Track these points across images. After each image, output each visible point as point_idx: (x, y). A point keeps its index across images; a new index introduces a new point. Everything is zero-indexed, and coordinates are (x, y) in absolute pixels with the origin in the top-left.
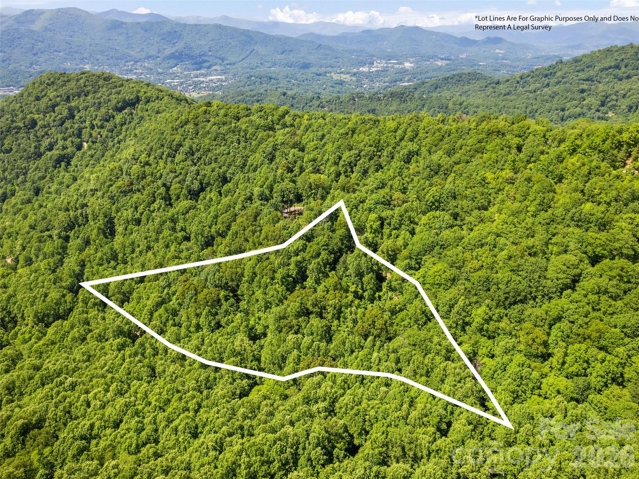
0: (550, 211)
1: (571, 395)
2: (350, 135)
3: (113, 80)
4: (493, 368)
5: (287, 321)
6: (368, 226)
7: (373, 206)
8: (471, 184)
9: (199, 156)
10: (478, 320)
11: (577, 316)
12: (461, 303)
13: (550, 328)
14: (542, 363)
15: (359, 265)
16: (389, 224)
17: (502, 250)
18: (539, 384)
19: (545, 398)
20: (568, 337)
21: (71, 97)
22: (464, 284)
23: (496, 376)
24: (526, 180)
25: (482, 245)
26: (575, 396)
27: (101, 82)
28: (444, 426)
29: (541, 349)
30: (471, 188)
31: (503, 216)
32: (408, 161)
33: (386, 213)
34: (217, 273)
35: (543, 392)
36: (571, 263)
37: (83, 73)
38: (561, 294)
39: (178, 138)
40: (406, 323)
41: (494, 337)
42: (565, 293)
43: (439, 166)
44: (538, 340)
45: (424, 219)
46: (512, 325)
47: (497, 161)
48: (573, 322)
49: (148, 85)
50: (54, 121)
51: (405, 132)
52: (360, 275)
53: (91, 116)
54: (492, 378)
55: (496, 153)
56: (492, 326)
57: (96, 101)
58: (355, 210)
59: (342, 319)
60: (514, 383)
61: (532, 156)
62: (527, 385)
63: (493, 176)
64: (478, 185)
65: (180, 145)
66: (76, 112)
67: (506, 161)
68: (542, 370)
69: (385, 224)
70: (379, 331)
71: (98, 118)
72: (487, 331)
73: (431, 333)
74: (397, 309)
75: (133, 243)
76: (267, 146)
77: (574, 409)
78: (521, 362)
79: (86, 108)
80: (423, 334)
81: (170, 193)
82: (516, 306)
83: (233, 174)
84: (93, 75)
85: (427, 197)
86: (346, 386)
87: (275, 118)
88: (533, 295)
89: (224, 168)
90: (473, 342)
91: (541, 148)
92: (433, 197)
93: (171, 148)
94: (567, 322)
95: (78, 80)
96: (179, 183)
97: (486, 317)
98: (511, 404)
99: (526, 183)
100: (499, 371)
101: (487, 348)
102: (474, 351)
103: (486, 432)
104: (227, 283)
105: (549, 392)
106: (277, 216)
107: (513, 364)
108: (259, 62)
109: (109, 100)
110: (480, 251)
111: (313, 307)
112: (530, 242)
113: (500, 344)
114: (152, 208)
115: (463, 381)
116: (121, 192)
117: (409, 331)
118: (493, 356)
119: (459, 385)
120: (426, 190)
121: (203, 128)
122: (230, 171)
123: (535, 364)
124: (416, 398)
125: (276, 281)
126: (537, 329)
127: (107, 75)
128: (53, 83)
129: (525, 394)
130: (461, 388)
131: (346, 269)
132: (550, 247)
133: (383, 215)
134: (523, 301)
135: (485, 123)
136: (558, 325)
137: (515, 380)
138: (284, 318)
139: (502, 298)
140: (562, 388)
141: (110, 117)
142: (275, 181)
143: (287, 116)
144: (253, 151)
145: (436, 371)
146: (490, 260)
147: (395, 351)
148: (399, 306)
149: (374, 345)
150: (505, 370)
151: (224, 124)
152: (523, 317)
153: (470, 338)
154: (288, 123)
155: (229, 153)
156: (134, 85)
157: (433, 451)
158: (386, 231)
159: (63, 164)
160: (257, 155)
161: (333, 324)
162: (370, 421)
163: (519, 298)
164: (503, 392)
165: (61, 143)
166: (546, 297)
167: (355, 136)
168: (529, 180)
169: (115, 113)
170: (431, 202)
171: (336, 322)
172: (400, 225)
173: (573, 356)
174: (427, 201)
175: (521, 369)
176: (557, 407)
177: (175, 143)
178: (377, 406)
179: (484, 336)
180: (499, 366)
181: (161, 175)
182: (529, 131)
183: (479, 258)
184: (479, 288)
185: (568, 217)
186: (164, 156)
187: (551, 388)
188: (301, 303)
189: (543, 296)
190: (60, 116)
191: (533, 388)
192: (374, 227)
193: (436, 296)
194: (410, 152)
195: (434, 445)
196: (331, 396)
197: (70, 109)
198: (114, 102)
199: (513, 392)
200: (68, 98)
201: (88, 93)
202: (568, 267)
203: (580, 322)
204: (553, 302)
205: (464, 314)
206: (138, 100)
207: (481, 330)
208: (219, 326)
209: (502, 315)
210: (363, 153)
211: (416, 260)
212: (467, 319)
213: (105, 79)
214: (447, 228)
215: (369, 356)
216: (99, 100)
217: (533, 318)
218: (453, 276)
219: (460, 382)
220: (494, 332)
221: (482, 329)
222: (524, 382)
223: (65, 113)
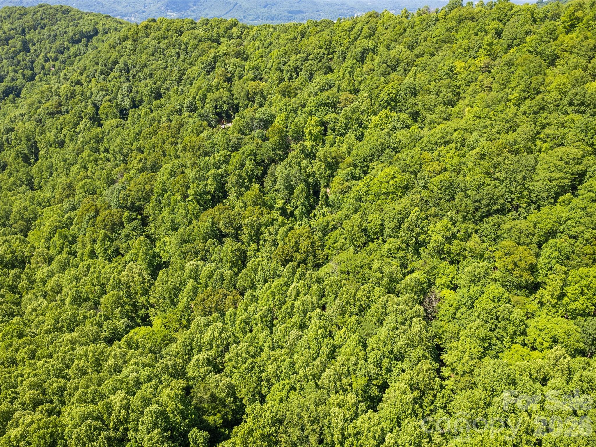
0: (538, 97)
1: (577, 345)
2: (298, 40)
3: (72, 13)
4: (455, 304)
5: (192, 245)
6: (307, 131)
7: (314, 108)
8: (436, 77)
9: (135, 73)
10: (437, 237)
11: (582, 228)
12: (413, 216)
13: (540, 246)
14: (527, 296)
15: (288, 176)
16: (333, 129)
17: (472, 148)
18: (523, 327)
19: (534, 349)
20: (568, 258)
21: (26, 29)
22: (420, 193)
23: (458, 315)
24: (506, 64)
25: (446, 143)
26: (582, 346)
27: (59, 15)
28: (375, 391)
29: (527, 276)
30: (435, 81)
31: (476, 109)
32: (362, 59)
33: (331, 116)
34: (122, 192)
35: (529, 339)
36: (571, 156)
37: (41, 7)
38: (556, 201)
39: (114, 55)
40: (339, 244)
41: (458, 262)
42: (561, 199)
43: (398, 61)
44: (522, 264)
45: (375, 120)
46: (484, 246)
47: (469, 48)
48: (575, 237)
49: (108, 17)
50: (6, 53)
51: (361, 30)
52: (290, 189)
53: (46, 48)
54: (454, 318)
55: (469, 38)
56: (455, 246)
57: (52, 33)
58: (292, 114)
59: (261, 242)
60: (486, 326)
61: (515, 39)
62: (505, 329)
63: (463, 64)
64: (445, 77)
65: (116, 62)
66: (31, 45)
67: (480, 47)
68: (527, 306)
69: (329, 129)
70: (304, 255)
71: (53, 50)
72: (449, 253)
73: (372, 257)
74: (330, 227)
75: (51, 166)
76: (207, 58)
77: (584, 369)
78: (497, 295)
79: (40, 41)
80: (361, 257)
81: (100, 112)
82: (490, 218)
83: (168, 89)
84: (51, 8)
85: (381, 95)
86: (247, 328)
87: (221, 30)
88: (514, 203)
89: (158, 83)
90: (428, 268)
91: (527, 27)
92: (388, 95)
93: (105, 66)
94: (565, 237)
95: (35, 13)
96: (110, 101)
97: (447, 234)
98: (480, 358)
99: (507, 67)
100: (464, 309)
101: (448, 275)
102: (429, 280)
103: (439, 402)
104: (133, 203)
105: (539, 340)
106: (201, 126)
107: (484, 298)
108: (242, 16)
109: (65, 32)
110: (443, 149)
111: (226, 227)
112: (512, 136)
113: (466, 269)
114: (77, 130)
115: (408, 322)
116: (48, 114)
117: (343, 255)
118: (455, 288)
119: (402, 328)
120: (379, 88)
121: (142, 43)
122: (165, 86)
123: (516, 298)
124: (340, 347)
125: (190, 198)
126: (521, 248)
127: (66, 8)
128: (9, 16)
129: (502, 341)
130: (404, 332)
131: (275, 182)
132: (538, 143)
133: (326, 118)
134: (501, 211)
135: (456, 9)
136: (551, 241)
137: (487, 322)
138: (189, 241)
139: (471, 208)
140: (561, 335)
141: (65, 49)
142: (208, 91)
143: (234, 28)
144: (192, 64)
145: (374, 307)
146: (456, 160)
147: (319, 281)
148: (332, 223)
149: (294, 273)
150: (473, 307)
151: (165, 38)
152: (499, 232)
153: (425, 263)
154: (235, 35)
155: (166, 67)
156: (92, 17)
157: (350, 435)
158: (329, 138)
159: (11, 96)
160: (196, 68)
161: (249, 249)
162: (268, 380)
163: (495, 208)
164: (468, 340)
165: (11, 74)
166: (534, 206)
167: (305, 40)
168: (509, 64)
169: (70, 45)
170: (386, 101)
171: (253, 246)
172: (347, 129)
173: (576, 286)
174: (381, 101)
175: (496, 304)
176: (555, 365)
177: (110, 61)
178: (281, 358)
179: (444, 259)
180: (464, 301)
181: (92, 94)
182: (513, 11)
183: (441, 159)
184: (440, 196)
185: (565, 102)
186: (97, 75)
187: (542, 334)
188: (213, 223)
189: (529, 205)
190: (13, 49)
191: (515, 333)
192: (314, 132)
193: (382, 210)
194: (364, 49)
195: (351, 425)
196: (219, 342)
197: (25, 43)
198: (71, 34)
199: (483, 340)
200: (23, 31)
201: (45, 26)
202: (566, 163)
203: (587, 236)
204: (545, 210)
205: (417, 230)
206: (96, 32)
207: (440, 252)
208: (117, 252)
209: (470, 231)
210: (311, 57)
211: (362, 167)
212: (421, 238)
213: (64, 12)
214: (402, 128)
215: (284, 288)
216: (54, 32)
217: (514, 233)
218: (405, 183)
219: (403, 324)
220: (459, 254)
221: (442, 250)
222: (500, 325)
223: (19, 45)
